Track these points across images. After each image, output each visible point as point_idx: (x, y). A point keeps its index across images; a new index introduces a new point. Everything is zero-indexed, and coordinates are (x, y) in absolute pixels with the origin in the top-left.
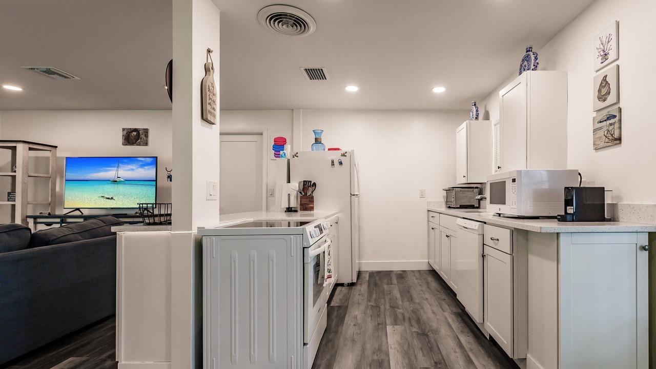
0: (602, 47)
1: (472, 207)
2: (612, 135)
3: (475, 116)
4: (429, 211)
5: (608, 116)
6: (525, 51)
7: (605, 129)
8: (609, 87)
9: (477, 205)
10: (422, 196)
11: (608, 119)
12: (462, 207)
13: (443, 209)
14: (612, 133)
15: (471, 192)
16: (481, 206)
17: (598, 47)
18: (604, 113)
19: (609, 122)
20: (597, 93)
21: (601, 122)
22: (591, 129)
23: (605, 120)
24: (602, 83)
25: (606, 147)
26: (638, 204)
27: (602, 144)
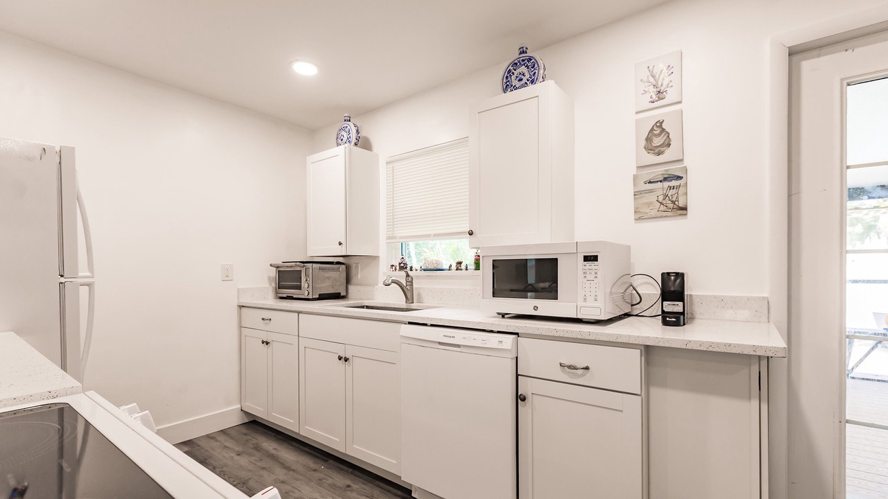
0: (651, 79)
1: (337, 296)
2: (673, 202)
3: (354, 140)
4: (241, 307)
5: (666, 176)
6: (518, 52)
7: (660, 192)
8: (668, 136)
9: (343, 294)
10: (227, 278)
11: (665, 179)
12: (323, 297)
13: (271, 301)
14: (674, 199)
15: (333, 270)
16: (350, 295)
17: (645, 79)
18: (659, 172)
19: (666, 184)
20: (643, 143)
21: (650, 182)
22: (630, 190)
23: (661, 181)
24: (652, 129)
25: (661, 217)
26: (731, 297)
27: (654, 213)
